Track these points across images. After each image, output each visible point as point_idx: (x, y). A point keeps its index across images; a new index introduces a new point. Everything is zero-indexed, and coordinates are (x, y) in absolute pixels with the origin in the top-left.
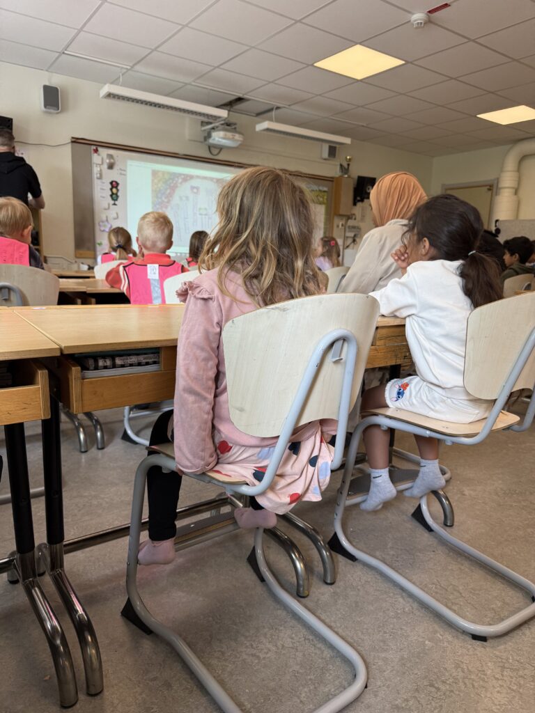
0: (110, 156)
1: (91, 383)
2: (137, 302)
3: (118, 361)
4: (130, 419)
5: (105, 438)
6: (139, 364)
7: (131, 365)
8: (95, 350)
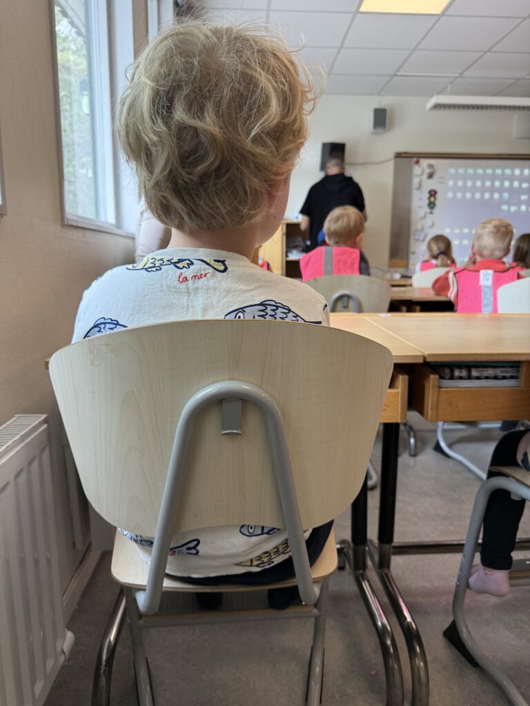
0: (431, 166)
1: (448, 392)
2: (465, 310)
3: (474, 373)
4: (444, 431)
5: (419, 445)
6: (496, 378)
7: (487, 378)
8: (451, 359)
